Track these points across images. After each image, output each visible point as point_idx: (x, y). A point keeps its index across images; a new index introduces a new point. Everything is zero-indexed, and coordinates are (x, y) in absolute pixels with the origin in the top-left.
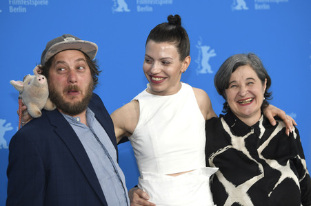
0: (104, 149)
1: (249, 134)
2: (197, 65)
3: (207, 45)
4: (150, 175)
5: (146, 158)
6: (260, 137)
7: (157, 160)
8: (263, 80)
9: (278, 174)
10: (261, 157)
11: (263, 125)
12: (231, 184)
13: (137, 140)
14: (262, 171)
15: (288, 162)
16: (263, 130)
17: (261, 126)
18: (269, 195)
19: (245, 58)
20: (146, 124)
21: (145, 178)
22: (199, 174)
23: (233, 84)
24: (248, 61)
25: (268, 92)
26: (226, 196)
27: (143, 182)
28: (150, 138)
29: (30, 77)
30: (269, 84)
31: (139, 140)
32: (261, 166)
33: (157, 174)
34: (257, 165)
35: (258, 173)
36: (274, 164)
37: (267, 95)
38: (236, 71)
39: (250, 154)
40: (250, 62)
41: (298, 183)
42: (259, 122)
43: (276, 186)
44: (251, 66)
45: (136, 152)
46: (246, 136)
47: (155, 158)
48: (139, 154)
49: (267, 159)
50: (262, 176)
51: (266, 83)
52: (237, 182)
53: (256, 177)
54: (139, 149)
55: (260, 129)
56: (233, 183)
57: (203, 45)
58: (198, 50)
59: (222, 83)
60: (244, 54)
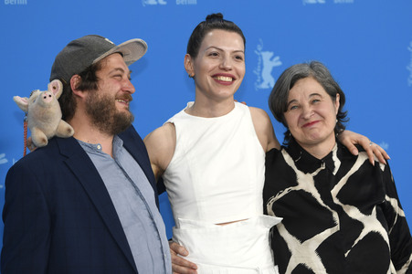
0: (135, 187)
1: (319, 170)
2: (256, 77)
3: (270, 51)
4: (190, 223)
5: (184, 201)
6: (334, 174)
7: (198, 204)
8: (333, 96)
9: (360, 226)
10: (336, 201)
11: (338, 156)
12: (295, 238)
13: (171, 178)
14: (338, 221)
15: (375, 209)
16: (337, 163)
17: (335, 158)
18: (346, 255)
19: (306, 68)
20: (184, 155)
21: (182, 227)
22: (256, 225)
23: (293, 105)
24: (310, 72)
25: (343, 111)
26: (289, 254)
27: (179, 233)
28: (190, 175)
29: (38, 93)
30: (342, 101)
31: (176, 177)
32: (335, 216)
33: (198, 222)
34: (331, 214)
35: (332, 224)
36: (354, 213)
37: (340, 116)
38: (295, 87)
39: (322, 198)
40: (314, 73)
41: (386, 238)
42: (332, 152)
43: (356, 242)
44: (315, 78)
45: (170, 193)
46: (315, 173)
47: (195, 202)
48: (174, 195)
49: (345, 204)
50: (337, 228)
51: (338, 99)
52: (303, 237)
53: (329, 230)
54: (175, 189)
55: (333, 162)
56: (298, 238)
57: (264, 50)
58: (257, 56)
59: (279, 105)
60: (304, 64)
